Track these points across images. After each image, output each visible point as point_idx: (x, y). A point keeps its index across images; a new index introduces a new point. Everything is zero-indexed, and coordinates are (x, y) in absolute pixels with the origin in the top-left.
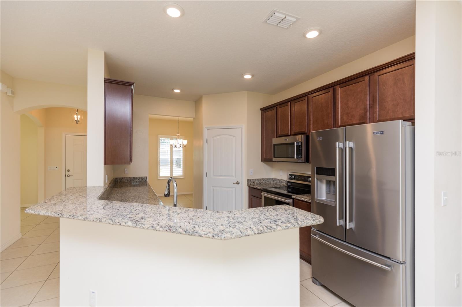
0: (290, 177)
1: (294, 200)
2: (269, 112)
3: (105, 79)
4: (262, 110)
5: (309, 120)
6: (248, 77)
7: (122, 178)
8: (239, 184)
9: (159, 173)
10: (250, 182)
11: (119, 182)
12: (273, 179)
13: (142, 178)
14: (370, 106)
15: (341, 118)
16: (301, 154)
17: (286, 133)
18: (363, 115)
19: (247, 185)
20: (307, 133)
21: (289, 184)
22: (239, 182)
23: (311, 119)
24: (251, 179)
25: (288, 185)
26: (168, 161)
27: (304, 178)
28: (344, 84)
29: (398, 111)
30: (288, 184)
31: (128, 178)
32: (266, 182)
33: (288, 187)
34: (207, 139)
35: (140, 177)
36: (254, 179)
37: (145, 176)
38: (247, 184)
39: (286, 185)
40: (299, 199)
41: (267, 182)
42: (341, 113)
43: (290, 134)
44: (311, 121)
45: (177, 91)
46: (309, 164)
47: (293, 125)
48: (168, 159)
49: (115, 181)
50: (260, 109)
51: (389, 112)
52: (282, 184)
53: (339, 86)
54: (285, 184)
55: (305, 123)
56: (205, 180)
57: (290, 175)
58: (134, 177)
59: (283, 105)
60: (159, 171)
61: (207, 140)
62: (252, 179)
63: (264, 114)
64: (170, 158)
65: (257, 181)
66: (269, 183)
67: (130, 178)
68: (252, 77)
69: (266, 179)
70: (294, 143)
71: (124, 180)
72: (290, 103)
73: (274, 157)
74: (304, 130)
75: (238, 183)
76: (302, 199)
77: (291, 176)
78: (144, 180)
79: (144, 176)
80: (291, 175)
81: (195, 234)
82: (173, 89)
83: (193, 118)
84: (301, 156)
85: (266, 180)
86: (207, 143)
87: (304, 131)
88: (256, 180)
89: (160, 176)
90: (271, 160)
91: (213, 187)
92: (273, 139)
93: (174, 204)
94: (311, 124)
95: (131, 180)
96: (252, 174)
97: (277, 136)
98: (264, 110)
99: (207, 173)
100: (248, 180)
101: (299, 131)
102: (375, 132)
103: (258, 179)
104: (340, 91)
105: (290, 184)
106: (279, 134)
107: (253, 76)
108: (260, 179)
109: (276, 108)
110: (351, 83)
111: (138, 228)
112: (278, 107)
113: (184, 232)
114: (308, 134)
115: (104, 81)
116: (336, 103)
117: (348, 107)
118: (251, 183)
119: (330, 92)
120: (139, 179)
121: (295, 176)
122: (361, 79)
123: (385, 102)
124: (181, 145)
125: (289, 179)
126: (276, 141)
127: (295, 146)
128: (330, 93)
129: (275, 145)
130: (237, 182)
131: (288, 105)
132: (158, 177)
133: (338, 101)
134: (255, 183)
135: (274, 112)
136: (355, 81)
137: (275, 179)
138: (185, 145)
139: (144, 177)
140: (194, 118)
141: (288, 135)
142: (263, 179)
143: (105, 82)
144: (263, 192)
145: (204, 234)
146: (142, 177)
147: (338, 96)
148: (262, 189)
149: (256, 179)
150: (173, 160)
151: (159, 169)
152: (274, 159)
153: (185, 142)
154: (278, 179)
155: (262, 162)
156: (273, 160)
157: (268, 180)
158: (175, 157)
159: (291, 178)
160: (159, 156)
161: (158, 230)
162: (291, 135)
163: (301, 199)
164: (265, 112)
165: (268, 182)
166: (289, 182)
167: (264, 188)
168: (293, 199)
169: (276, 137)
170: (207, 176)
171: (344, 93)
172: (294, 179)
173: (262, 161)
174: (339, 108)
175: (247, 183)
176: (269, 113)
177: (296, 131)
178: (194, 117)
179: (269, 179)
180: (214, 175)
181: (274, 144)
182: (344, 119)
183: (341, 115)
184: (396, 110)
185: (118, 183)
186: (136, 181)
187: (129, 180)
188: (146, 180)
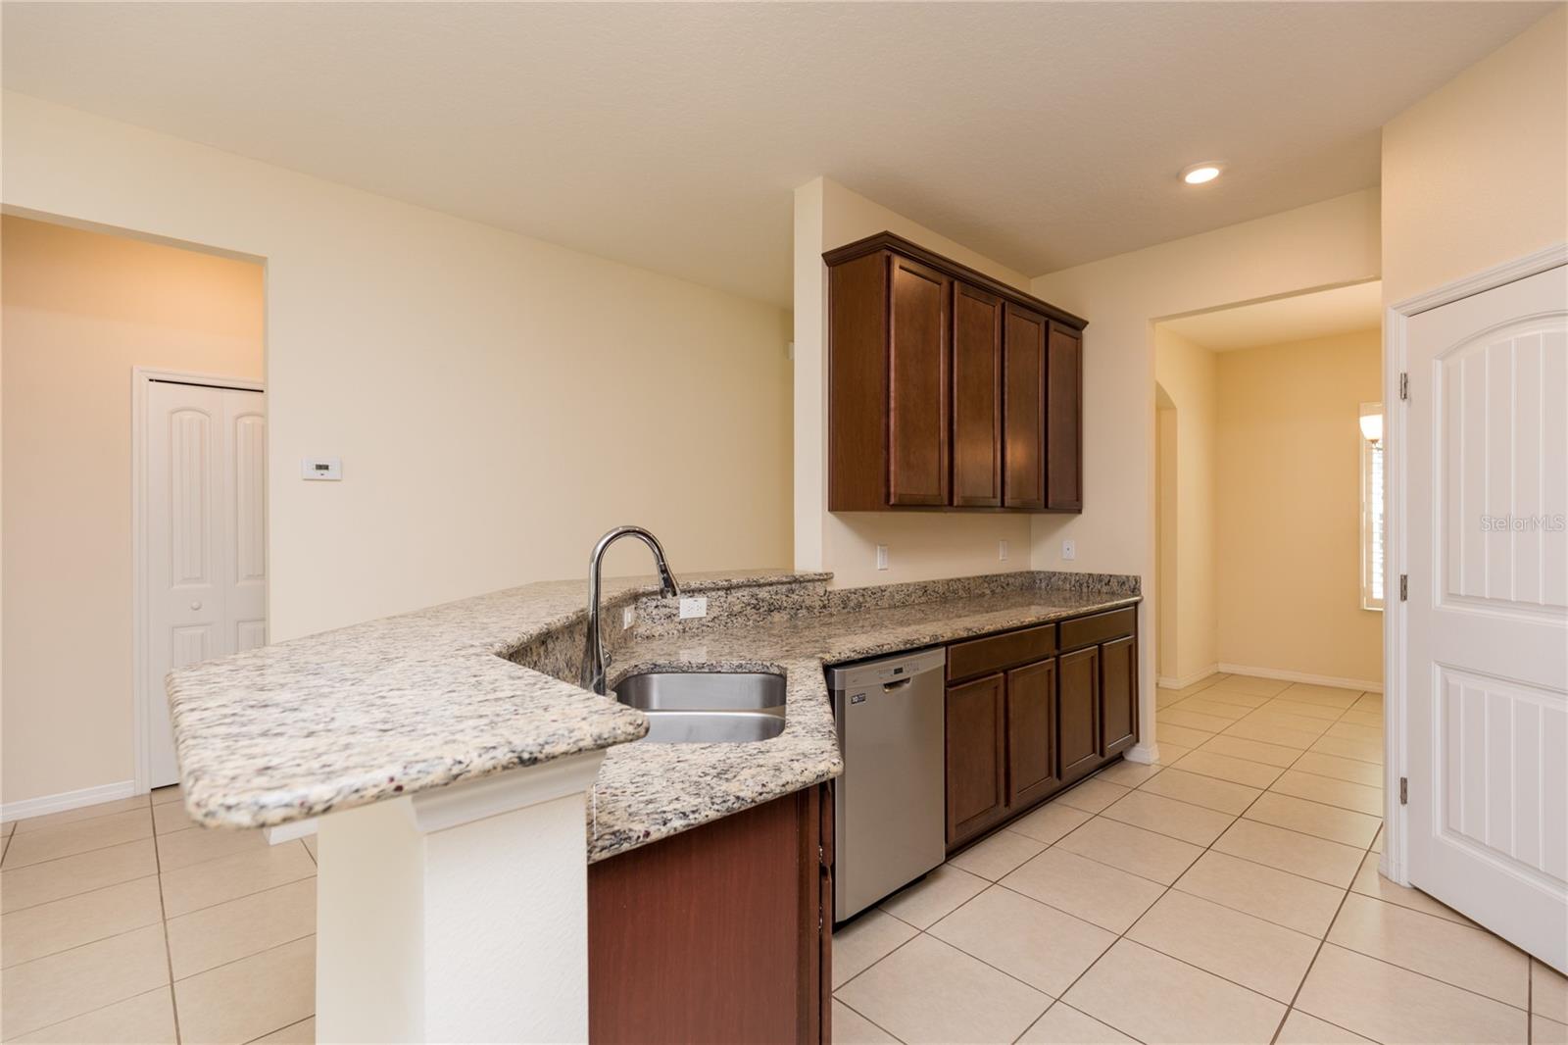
7: (1054, 574)
9: (1371, 581)
11: (1043, 585)
13: (1122, 582)
31: (1071, 574)
34: (1406, 376)
35: (1111, 576)
37: (1131, 573)
45: (1202, 176)
56: (1394, 618)
58: (1090, 575)
60: (1371, 573)
67: (1077, 574)
71: (1061, 583)
78: (1127, 586)
79: (1126, 574)
82: (1179, 177)
86: (1404, 398)
89: (1374, 597)
91: (1445, 666)
95: (1081, 585)
99: (1404, 578)
120: (1109, 581)
132: (1364, 600)
139: (1128, 577)
146: (1121, 576)
151: (1371, 562)
160: (1370, 502)
170: (1404, 597)
180: (1451, 595)
185: (1040, 588)
186: (1099, 592)
187: (1073, 582)
188: (1134, 589)
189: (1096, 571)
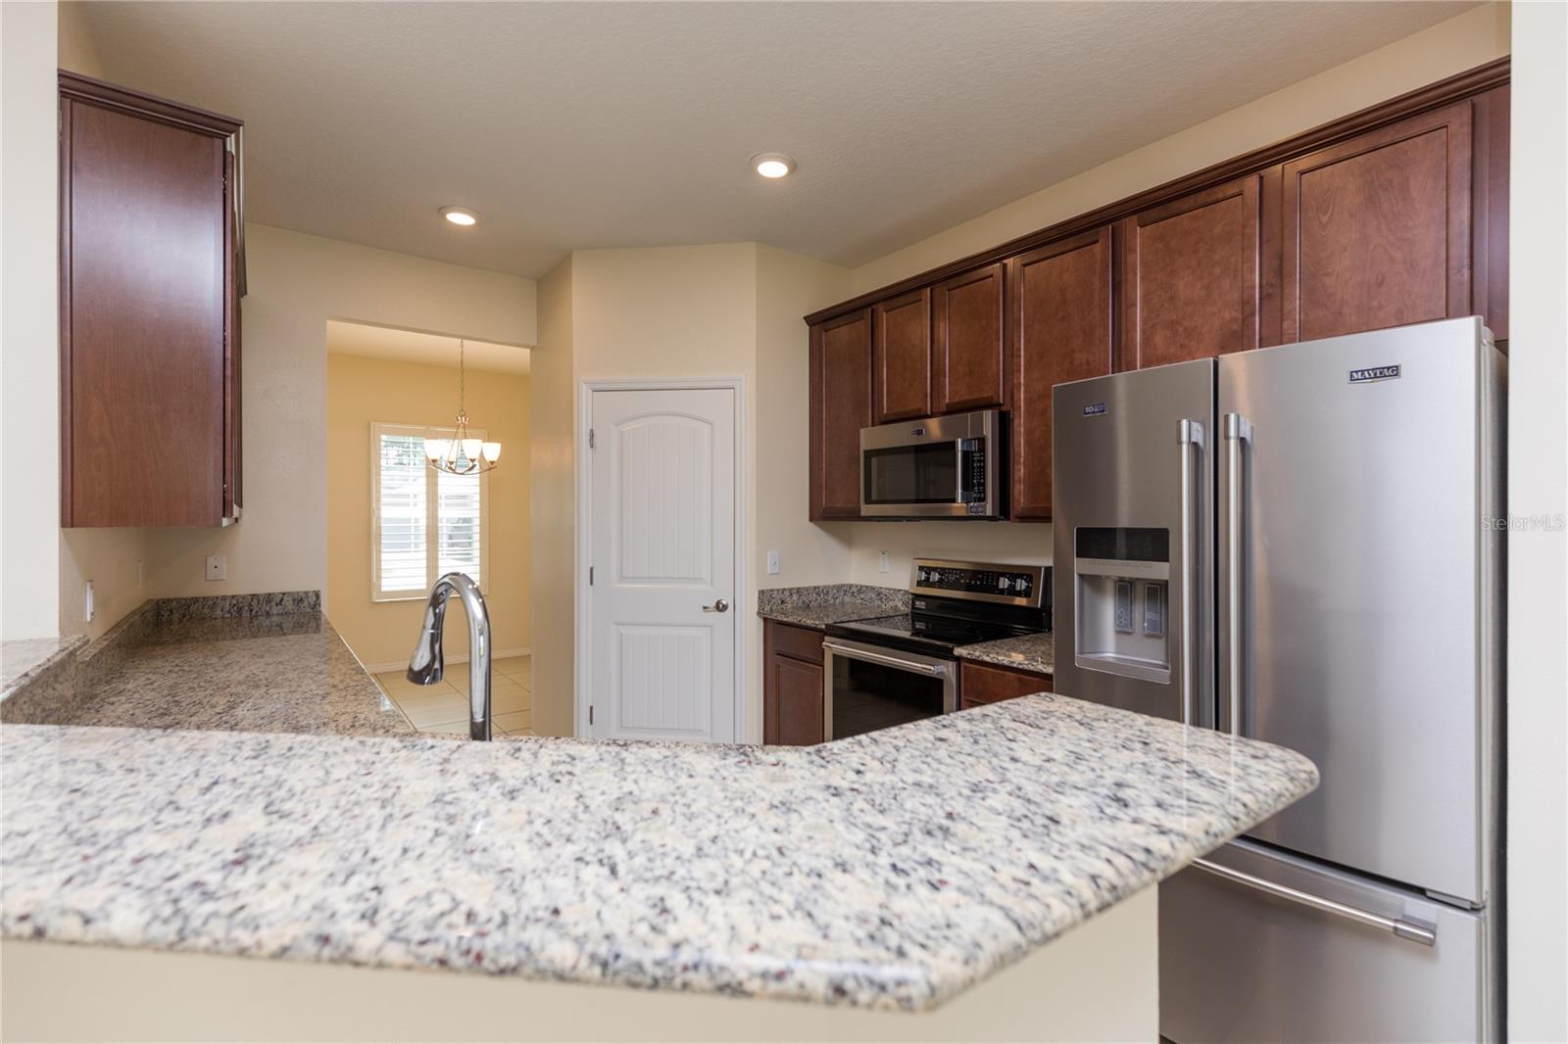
0: (924, 576)
1: (963, 664)
2: (843, 328)
3: (60, 75)
4: (811, 320)
5: (1011, 354)
6: (773, 169)
7: (196, 600)
8: (725, 607)
9: (379, 577)
10: (769, 602)
11: (176, 617)
12: (851, 586)
13: (299, 599)
14: (1264, 294)
15: (1147, 340)
16: (984, 485)
17: (913, 405)
18: (1235, 327)
19: (759, 613)
20: (1000, 405)
21: (917, 603)
22: (724, 602)
23: (1020, 350)
24: (772, 590)
25: (913, 607)
26: (417, 528)
27: (979, 579)
28: (1155, 213)
29: (1380, 307)
30: (913, 603)
31: (224, 598)
32: (826, 601)
33: (916, 615)
34: (592, 431)
35: (284, 594)
36: (784, 589)
37: (310, 588)
38: (756, 610)
39: (908, 610)
40: (987, 659)
41: (832, 601)
42: (1144, 321)
43: (929, 413)
44: (1020, 356)
45: (460, 219)
46: (1009, 522)
47: (945, 377)
48: (417, 521)
49: (158, 614)
50: (805, 318)
51: (1346, 310)
52: (887, 606)
53: (1135, 218)
54: (899, 604)
55: (994, 367)
56: (585, 598)
57: (921, 568)
58: (254, 596)
59: (901, 300)
60: (379, 569)
61: (592, 435)
62: (778, 590)
63: (820, 336)
64: (428, 518)
65: (795, 597)
66: (837, 601)
67: (233, 597)
68: (788, 174)
69: (829, 586)
70: (953, 444)
71: (206, 611)
72: (929, 289)
73: (868, 501)
74: (990, 395)
75: (720, 607)
76: (1000, 658)
77: (928, 574)
78: (306, 603)
79: (306, 590)
80: (928, 570)
81: (691, 976)
82: (442, 210)
83: (527, 347)
84: (984, 492)
85: (828, 592)
86: (592, 447)
87: (992, 397)
88: (791, 594)
89: (384, 589)
90: (854, 516)
91: (617, 624)
92: (862, 431)
93: (473, 724)
94: (1020, 371)
95: (240, 610)
96: (777, 571)
97: (876, 420)
98: (820, 322)
99: (592, 570)
100: (761, 593)
101: (965, 395)
102: (1357, 372)
103: (798, 590)
104: (1138, 237)
105: (923, 603)
106: (885, 411)
107: (793, 168)
108: (807, 589)
109: (873, 310)
110: (1186, 207)
111: (193, 950)
112: (880, 307)
113: (597, 971)
114: (1004, 409)
115: (60, 86)
116: (1120, 283)
117: (1172, 298)
118: (775, 607)
119: (1097, 242)
120: (282, 599)
121: (942, 571)
122: (1231, 189)
123: (1329, 275)
124: (473, 460)
125: (919, 584)
126: (871, 438)
127: (960, 455)
128: (1097, 248)
129: (869, 454)
130: (718, 603)
131: (921, 300)
132: (375, 594)
133: (1130, 276)
134: (790, 606)
135: (861, 327)
136: (1202, 197)
137: (861, 586)
138: (492, 463)
139: (306, 593)
140: (532, 349)
141: (923, 413)
142: (815, 588)
143: (63, 95)
144: (826, 638)
145: (764, 975)
146: (298, 593)
147: (1130, 258)
148: (824, 627)
149: (790, 590)
150: (440, 525)
151: (379, 560)
152: (866, 510)
153: (493, 451)
154: (873, 588)
155: (811, 524)
156: (863, 514)
157: (835, 591)
158: (447, 514)
159: (928, 579)
160: (379, 509)
161: (373, 960)
162: (932, 413)
163: (995, 661)
164: (826, 331)
165: (835, 599)
166: (917, 597)
167: (831, 622)
168: (958, 659)
169: (873, 426)
170: (592, 583)
171: (1159, 245)
172: (940, 584)
173: (811, 520)
174: (1134, 305)
175: (759, 606)
176: (843, 333)
177: (957, 400)
178: (534, 343)
179: (839, 588)
180: (623, 578)
181: (866, 452)
182: (1155, 348)
183: (1143, 332)
184: (1375, 304)
185: (171, 621)
186: (268, 613)
187: (227, 607)
188: (315, 605)
189: (262, 589)
